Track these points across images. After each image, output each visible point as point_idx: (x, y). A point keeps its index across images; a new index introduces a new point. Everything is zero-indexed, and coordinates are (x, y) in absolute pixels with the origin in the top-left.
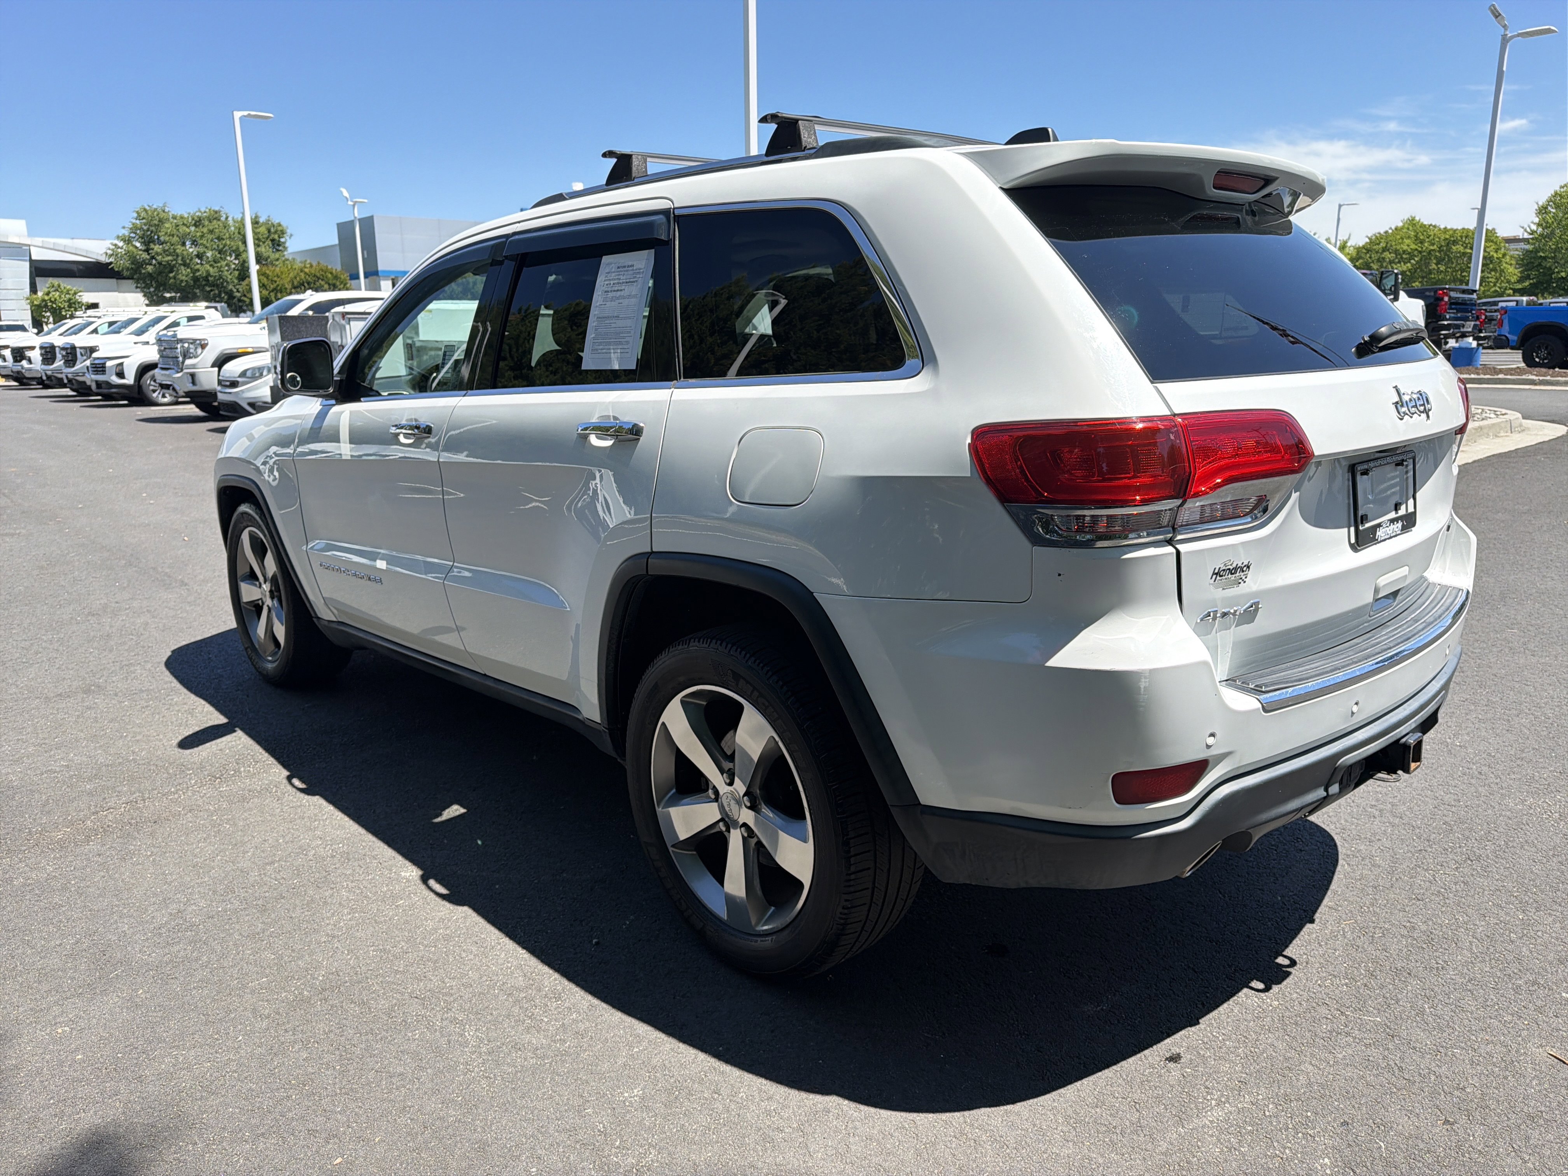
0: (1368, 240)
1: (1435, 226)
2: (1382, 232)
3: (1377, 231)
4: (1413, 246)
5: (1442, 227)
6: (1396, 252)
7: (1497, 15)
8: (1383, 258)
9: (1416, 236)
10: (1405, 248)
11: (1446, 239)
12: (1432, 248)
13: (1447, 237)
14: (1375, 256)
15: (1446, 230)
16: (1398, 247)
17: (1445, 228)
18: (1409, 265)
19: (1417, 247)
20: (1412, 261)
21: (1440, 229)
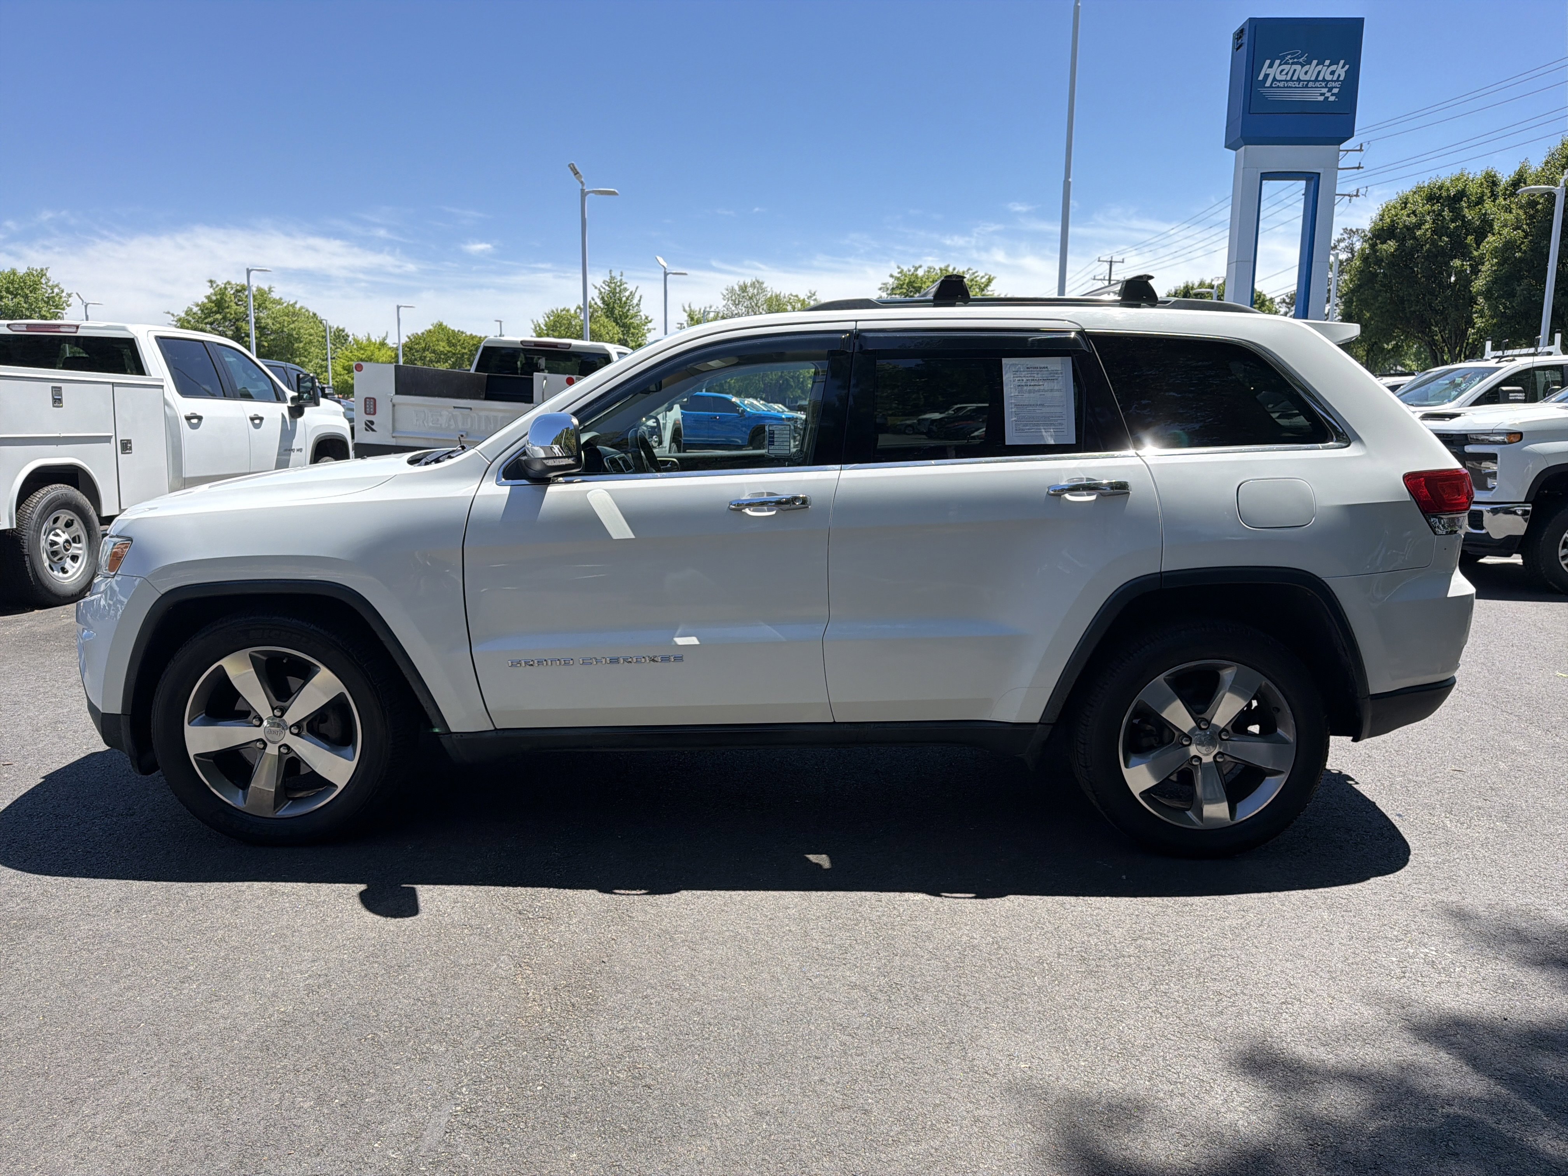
0: (408, 340)
1: (462, 333)
2: (419, 333)
3: (415, 332)
4: (447, 348)
5: (468, 333)
6: (434, 352)
7: (576, 173)
8: (425, 357)
9: (448, 340)
10: (442, 349)
11: (474, 345)
12: (464, 351)
13: (475, 343)
14: (418, 355)
15: (472, 337)
16: (436, 348)
17: (471, 335)
18: (447, 364)
19: (450, 349)
20: (449, 361)
21: (466, 336)
